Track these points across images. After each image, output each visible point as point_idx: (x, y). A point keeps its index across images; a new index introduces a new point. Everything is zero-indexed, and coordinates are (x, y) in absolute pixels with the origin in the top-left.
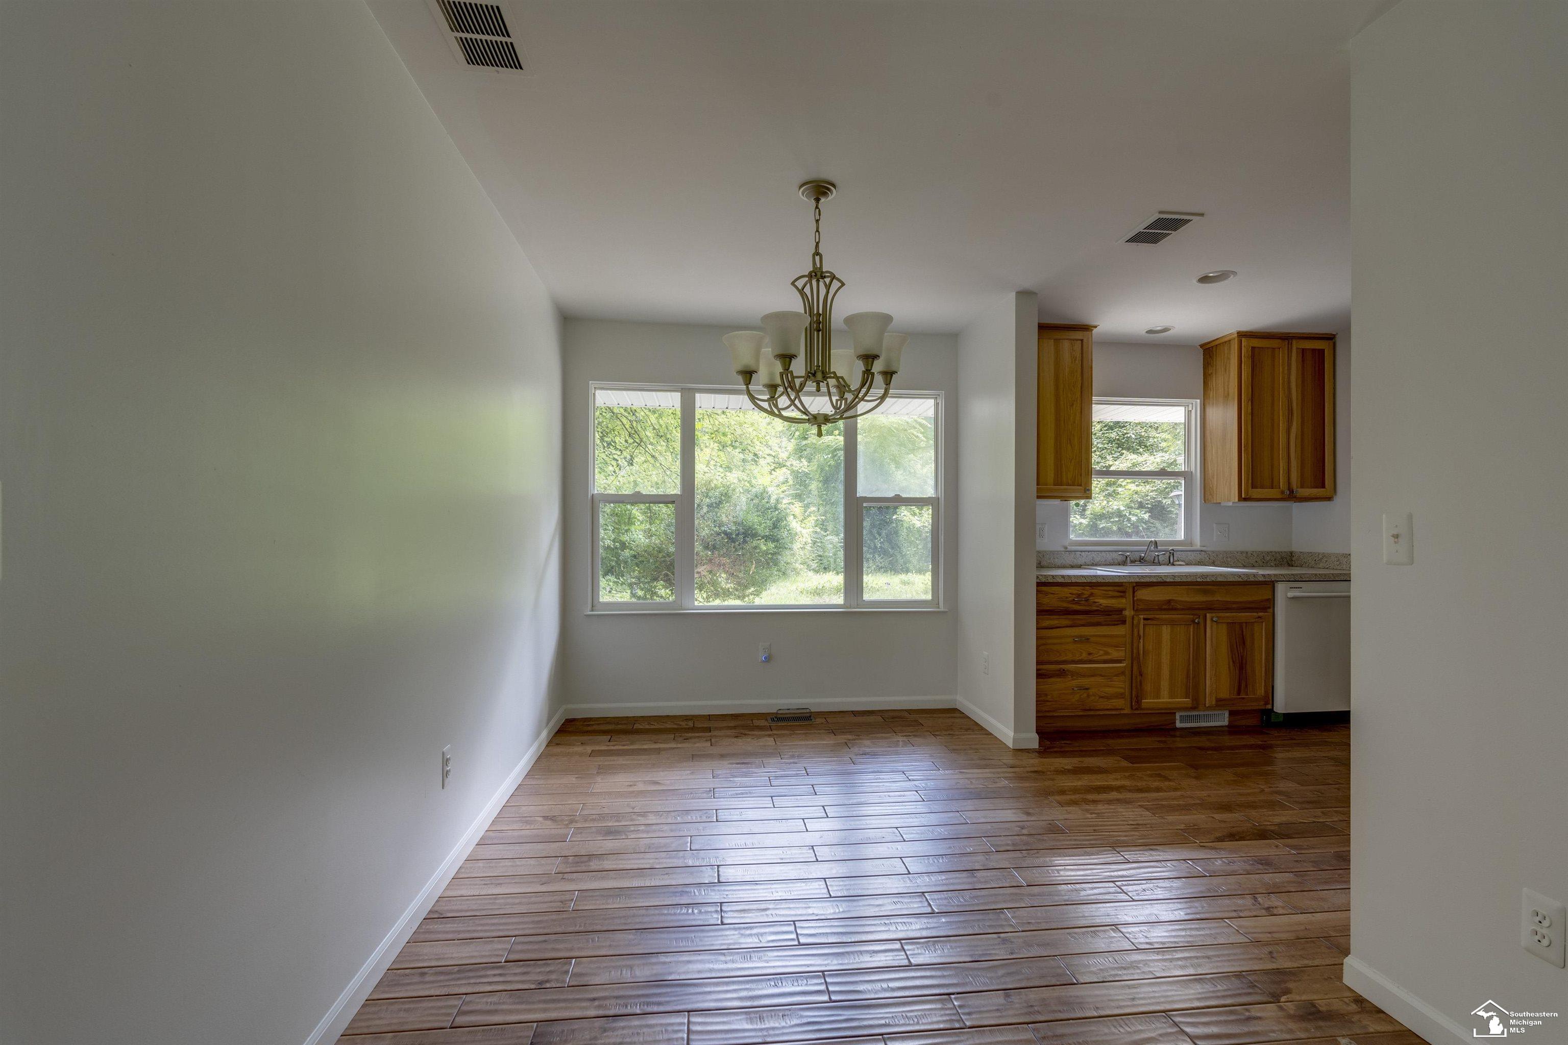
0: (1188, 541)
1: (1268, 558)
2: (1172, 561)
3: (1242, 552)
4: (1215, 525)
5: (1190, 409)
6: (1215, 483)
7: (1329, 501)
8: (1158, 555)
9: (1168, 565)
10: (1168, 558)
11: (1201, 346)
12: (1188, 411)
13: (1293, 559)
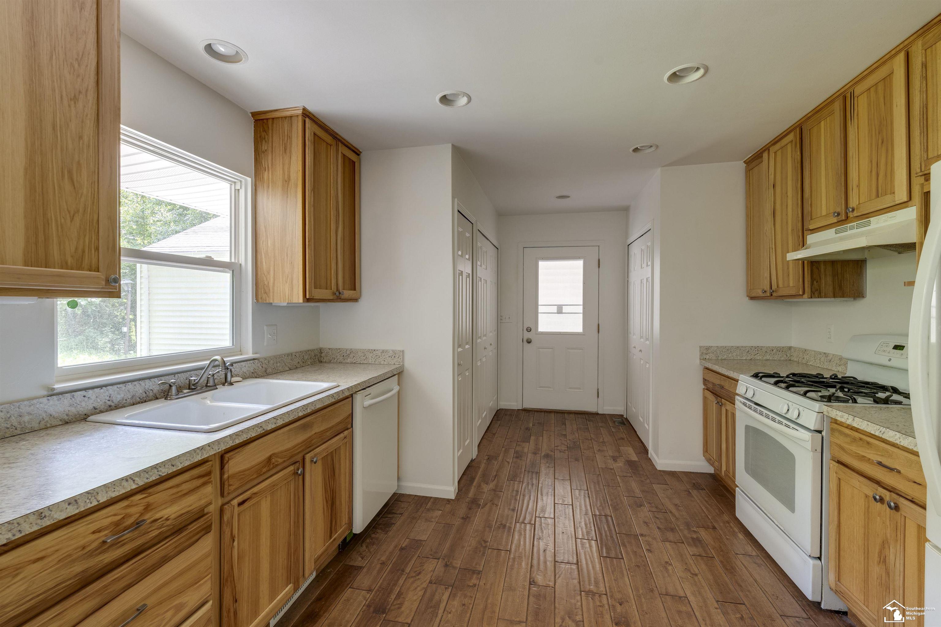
0: (237, 348)
1: (306, 357)
2: (229, 379)
3: (288, 355)
4: (265, 327)
5: (238, 187)
6: (272, 279)
7: (357, 302)
8: (213, 375)
9: (224, 385)
10: (223, 376)
11: (254, 114)
12: (235, 190)
13: (322, 355)
